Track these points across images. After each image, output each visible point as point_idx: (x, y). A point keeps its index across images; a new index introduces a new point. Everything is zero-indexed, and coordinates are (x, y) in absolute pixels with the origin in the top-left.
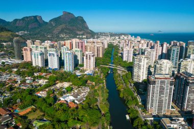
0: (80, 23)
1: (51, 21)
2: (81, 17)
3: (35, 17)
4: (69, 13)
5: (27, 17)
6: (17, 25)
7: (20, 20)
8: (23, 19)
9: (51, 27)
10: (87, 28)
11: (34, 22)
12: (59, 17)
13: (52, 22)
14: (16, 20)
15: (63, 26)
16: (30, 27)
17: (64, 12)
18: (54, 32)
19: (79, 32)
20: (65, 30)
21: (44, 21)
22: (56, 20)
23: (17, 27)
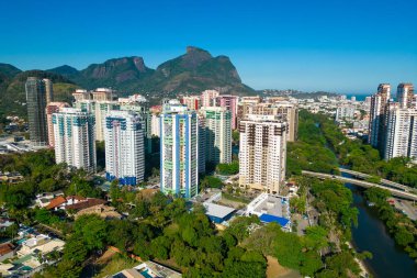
0: (223, 69)
1: (161, 67)
2: (225, 57)
3: (131, 60)
4: (200, 50)
5: (114, 61)
6: (94, 76)
7: (100, 66)
8: (107, 64)
9: (159, 80)
11: (129, 69)
13: (163, 70)
14: (93, 67)
15: (185, 75)
16: (118, 79)
17: (189, 48)
18: (166, 88)
20: (189, 85)
21: (147, 69)
22: (172, 66)
23: (93, 80)
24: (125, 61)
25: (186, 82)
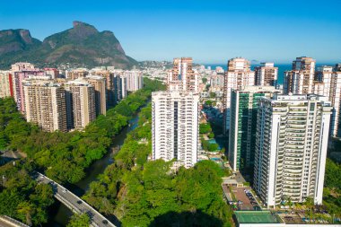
0: (108, 42)
1: (47, 39)
2: (109, 32)
3: (16, 32)
9: (45, 51)
10: (121, 52)
11: (13, 41)
12: (66, 33)
13: (50, 42)
15: (68, 47)
17: (75, 22)
19: (100, 60)
20: (71, 56)
21: (34, 40)
22: (59, 38)
24: (10, 33)
25: (69, 54)
